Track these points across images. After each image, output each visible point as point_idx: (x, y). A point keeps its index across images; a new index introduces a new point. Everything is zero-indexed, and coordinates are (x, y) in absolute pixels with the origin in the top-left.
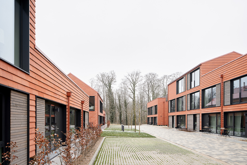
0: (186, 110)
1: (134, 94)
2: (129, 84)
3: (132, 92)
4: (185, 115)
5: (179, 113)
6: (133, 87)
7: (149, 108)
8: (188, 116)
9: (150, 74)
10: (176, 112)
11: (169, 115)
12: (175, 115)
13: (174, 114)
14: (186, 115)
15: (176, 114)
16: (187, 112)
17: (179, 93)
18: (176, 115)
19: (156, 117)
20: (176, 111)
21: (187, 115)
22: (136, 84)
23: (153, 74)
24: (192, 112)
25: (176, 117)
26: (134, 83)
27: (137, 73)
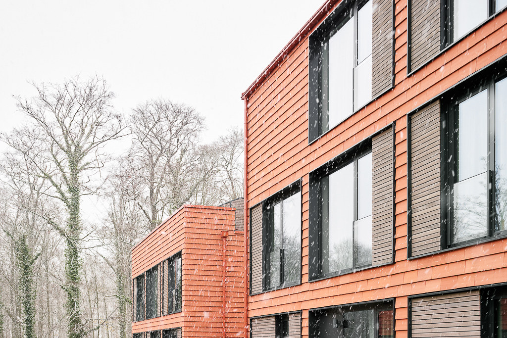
0: (402, 255)
1: (74, 208)
2: (46, 145)
3: (64, 198)
4: (388, 305)
5: (333, 292)
6: (67, 170)
7: (139, 279)
8: (418, 305)
9: (160, 107)
10: (305, 287)
11: (252, 314)
12: (300, 313)
13: (294, 299)
14: (401, 303)
15: (307, 296)
16: (409, 278)
17: (332, 124)
18: (303, 306)
19: (176, 329)
20: (306, 278)
21: (411, 299)
22: (84, 153)
23: (178, 112)
24: (469, 267)
25: (306, 323)
26: (73, 148)
27: (90, 95)
